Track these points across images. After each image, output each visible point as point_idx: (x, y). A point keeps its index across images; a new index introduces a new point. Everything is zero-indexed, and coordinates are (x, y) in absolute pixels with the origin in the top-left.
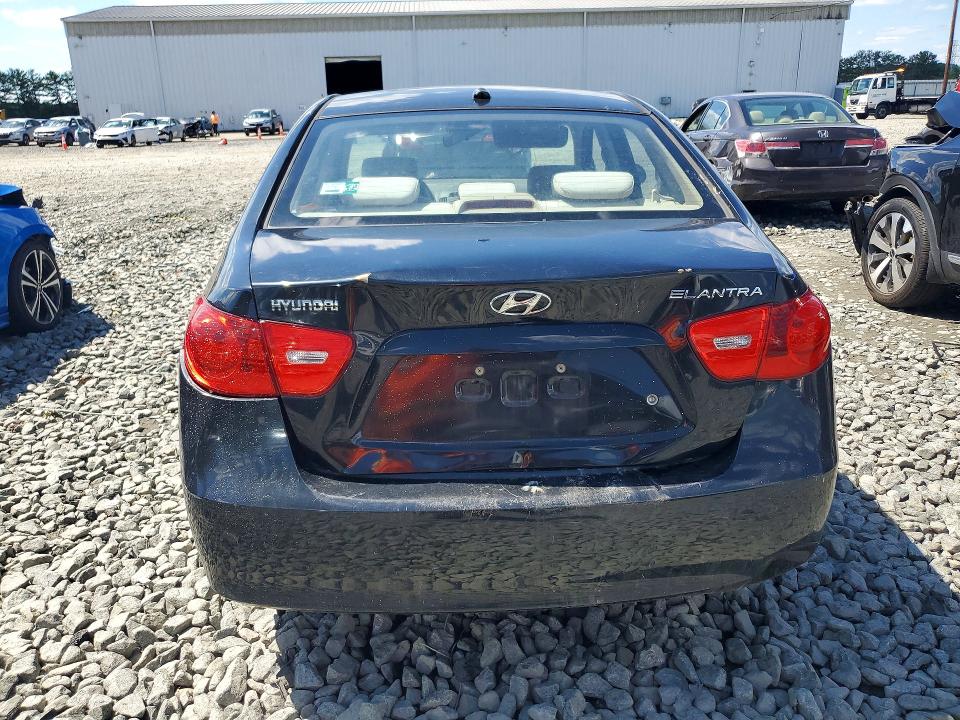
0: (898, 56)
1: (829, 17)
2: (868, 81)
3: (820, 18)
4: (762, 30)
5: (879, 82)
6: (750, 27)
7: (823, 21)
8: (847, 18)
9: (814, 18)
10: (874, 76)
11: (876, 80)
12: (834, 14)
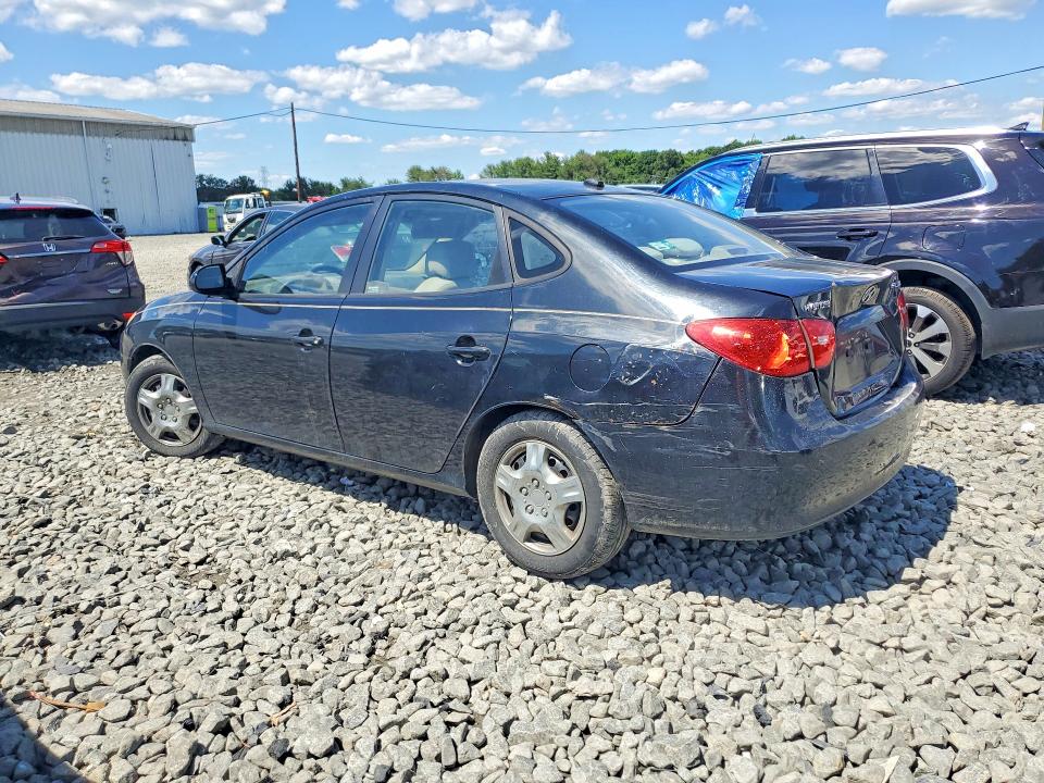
0: (221, 180)
1: (175, 138)
2: (238, 202)
3: (167, 139)
4: (109, 146)
5: (251, 202)
6: (94, 142)
7: (171, 142)
8: (193, 140)
9: (161, 138)
10: (244, 196)
11: (247, 201)
12: (180, 135)
